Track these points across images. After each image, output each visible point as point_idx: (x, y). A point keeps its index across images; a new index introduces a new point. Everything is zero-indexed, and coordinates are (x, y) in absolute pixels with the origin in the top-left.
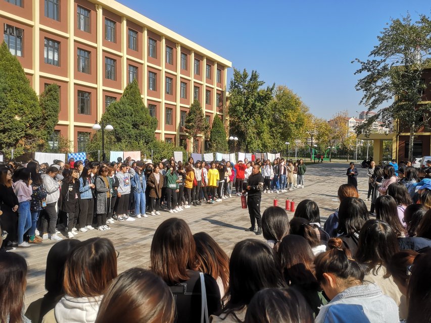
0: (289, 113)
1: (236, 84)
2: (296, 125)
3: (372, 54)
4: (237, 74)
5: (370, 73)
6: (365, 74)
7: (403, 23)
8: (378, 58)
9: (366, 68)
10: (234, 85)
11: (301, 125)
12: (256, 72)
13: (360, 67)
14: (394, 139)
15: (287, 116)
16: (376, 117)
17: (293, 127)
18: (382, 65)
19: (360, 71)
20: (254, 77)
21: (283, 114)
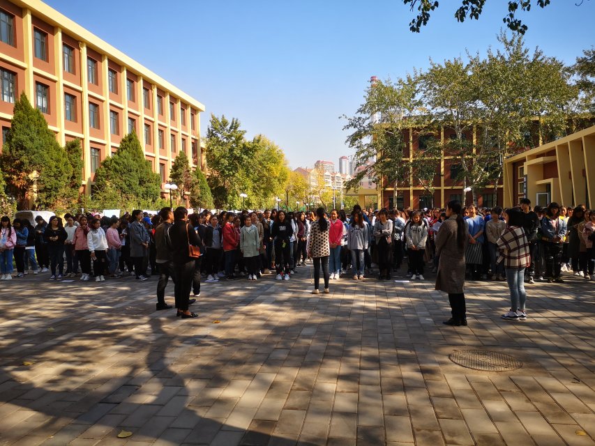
0: (272, 166)
1: (214, 132)
2: (279, 180)
3: (359, 111)
4: (214, 121)
5: (356, 130)
6: (353, 131)
7: (385, 84)
8: (363, 116)
9: (352, 124)
10: (211, 135)
11: (284, 180)
12: (237, 120)
13: (347, 123)
14: (379, 195)
15: (269, 170)
16: (364, 172)
17: (275, 182)
18: (367, 122)
19: (348, 127)
20: (235, 126)
21: (265, 167)
